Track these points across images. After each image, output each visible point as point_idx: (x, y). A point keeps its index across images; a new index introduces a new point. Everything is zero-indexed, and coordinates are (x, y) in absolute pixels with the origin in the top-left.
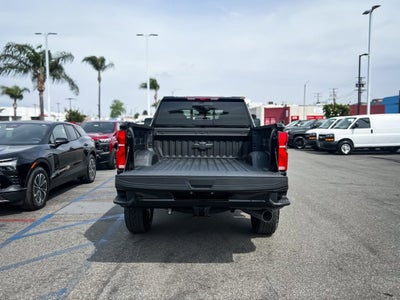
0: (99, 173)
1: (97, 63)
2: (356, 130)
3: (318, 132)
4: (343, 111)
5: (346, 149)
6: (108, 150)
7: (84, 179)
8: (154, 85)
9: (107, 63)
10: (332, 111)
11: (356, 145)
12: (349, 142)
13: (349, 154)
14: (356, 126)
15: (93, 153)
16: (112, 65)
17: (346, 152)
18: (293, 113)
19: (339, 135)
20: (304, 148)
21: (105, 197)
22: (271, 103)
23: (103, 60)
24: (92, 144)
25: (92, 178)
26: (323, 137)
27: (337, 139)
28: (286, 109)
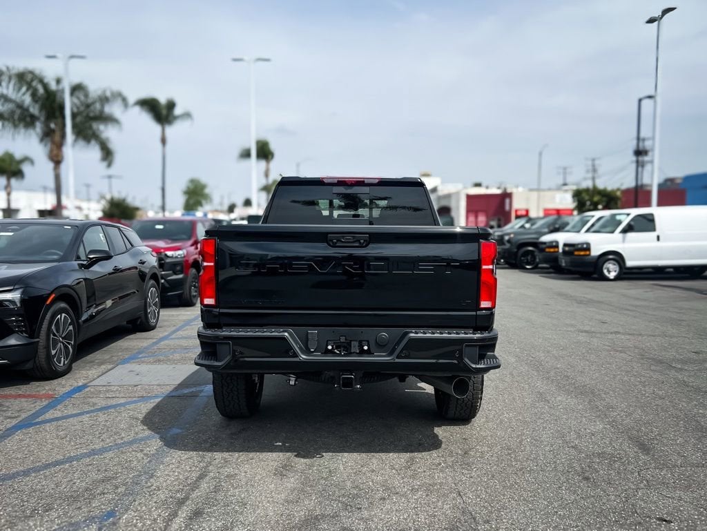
0: (165, 314)
1: (161, 112)
2: (630, 235)
3: (562, 238)
4: (609, 200)
5: (611, 270)
6: (181, 272)
7: (139, 324)
8: (264, 152)
9: (178, 111)
10: (587, 200)
11: (629, 263)
12: (618, 257)
13: (617, 279)
14: (629, 229)
15: (154, 277)
16: (187, 115)
17: (612, 275)
18: (518, 204)
19: (600, 243)
20: (536, 269)
21: (177, 356)
22: (478, 185)
23: (171, 105)
24: (152, 260)
25: (153, 321)
26: (571, 248)
27: (596, 251)
28: (506, 196)
